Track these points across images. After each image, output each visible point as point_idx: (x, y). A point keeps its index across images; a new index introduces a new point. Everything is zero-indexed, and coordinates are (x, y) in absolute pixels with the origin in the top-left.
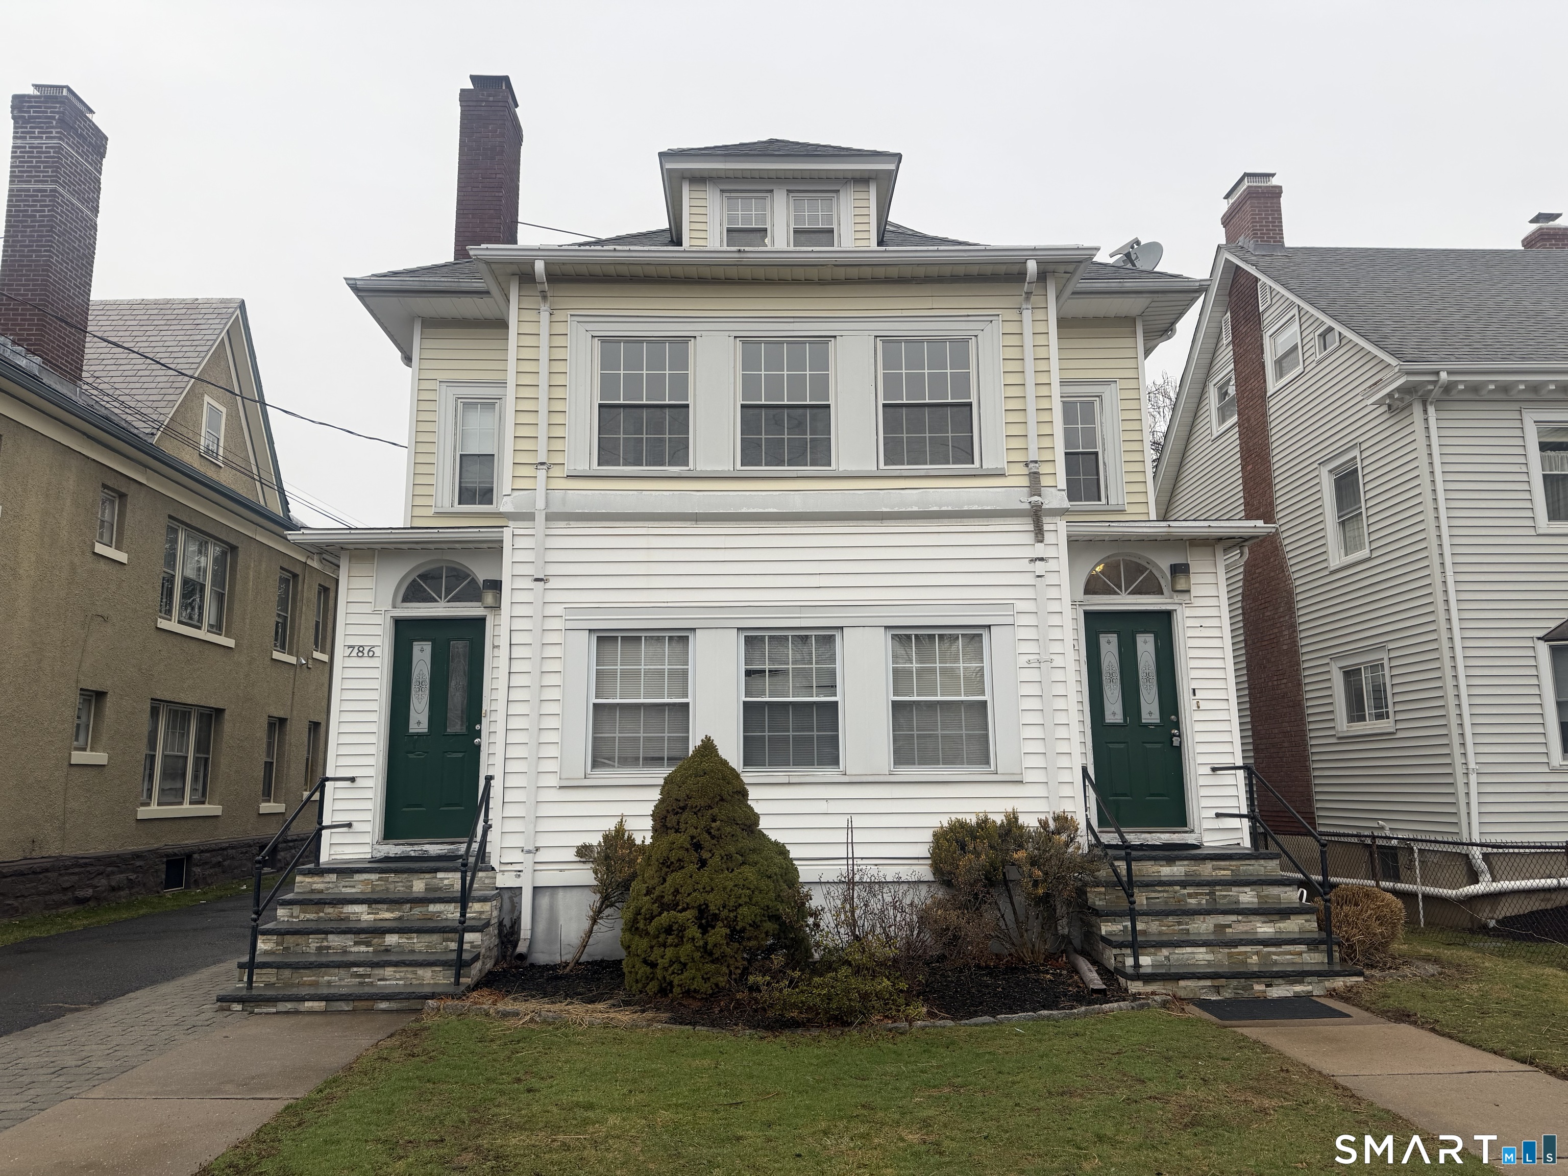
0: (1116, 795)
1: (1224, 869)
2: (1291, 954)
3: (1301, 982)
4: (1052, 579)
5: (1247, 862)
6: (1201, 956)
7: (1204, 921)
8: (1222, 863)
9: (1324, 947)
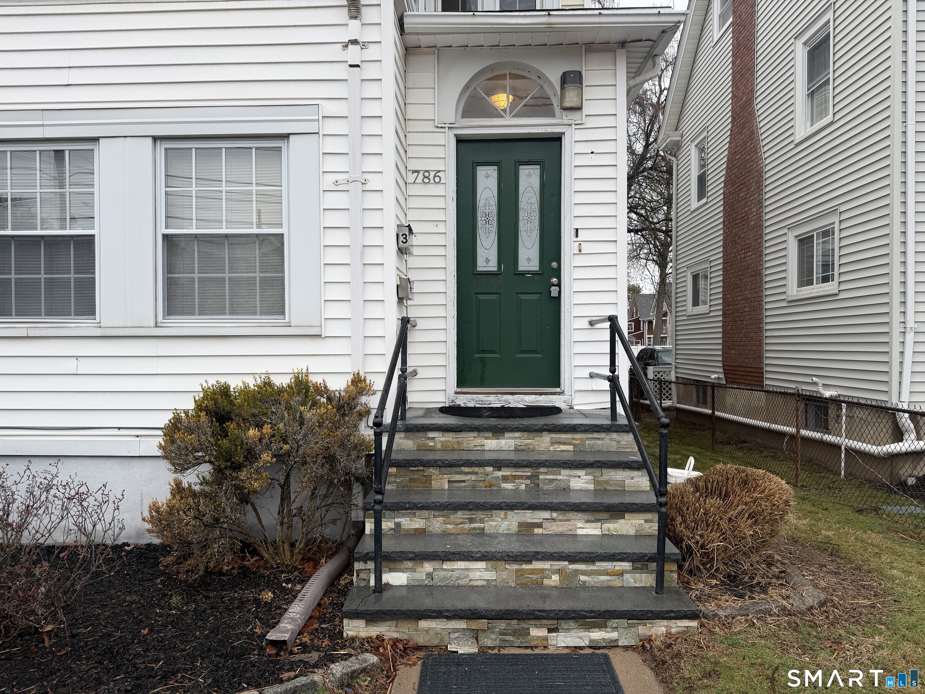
0: (483, 352)
1: (565, 444)
2: (608, 574)
3: (602, 626)
4: (370, 71)
5: (596, 435)
6: (478, 574)
7: (506, 518)
8: (563, 436)
9: (653, 566)
